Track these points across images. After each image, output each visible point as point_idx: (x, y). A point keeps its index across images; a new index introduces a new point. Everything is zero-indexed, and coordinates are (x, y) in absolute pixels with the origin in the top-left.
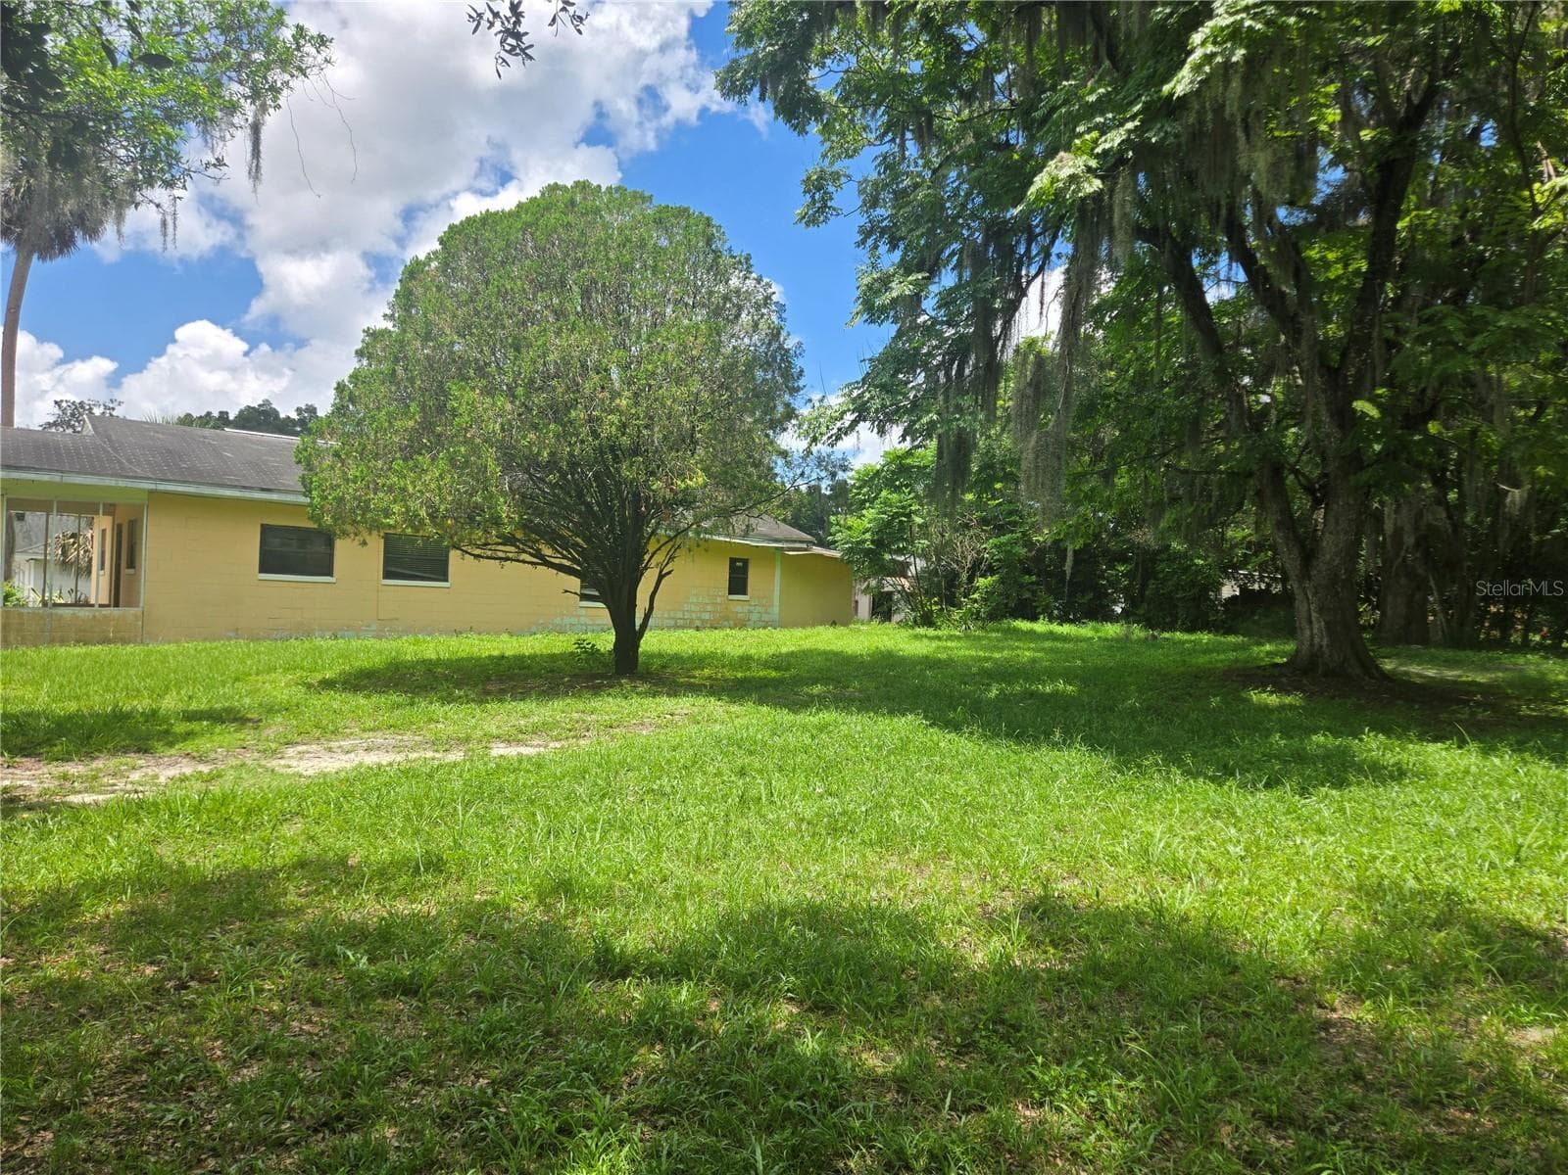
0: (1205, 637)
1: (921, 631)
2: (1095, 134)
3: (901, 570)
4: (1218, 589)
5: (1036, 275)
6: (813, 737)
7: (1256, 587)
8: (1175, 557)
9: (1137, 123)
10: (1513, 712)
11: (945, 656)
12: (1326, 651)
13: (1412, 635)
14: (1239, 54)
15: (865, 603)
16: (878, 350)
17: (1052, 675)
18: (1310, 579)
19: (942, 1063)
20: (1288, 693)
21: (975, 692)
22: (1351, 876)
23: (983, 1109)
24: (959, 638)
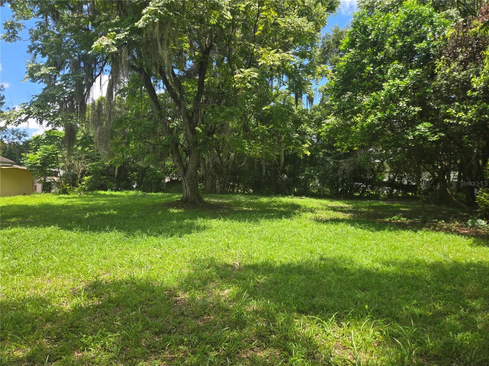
0: (160, 194)
1: (62, 196)
2: (114, 33)
3: (55, 174)
4: (164, 179)
5: (98, 75)
6: (8, 238)
7: (174, 179)
8: (151, 170)
9: (128, 33)
10: (232, 210)
11: (70, 204)
12: (190, 196)
13: (212, 191)
14: (157, 20)
15: (39, 187)
16: (40, 92)
17: (109, 208)
18: (186, 176)
19: (48, 347)
20: (180, 209)
21: (80, 216)
22: (189, 258)
23: (61, 358)
24: (76, 198)
